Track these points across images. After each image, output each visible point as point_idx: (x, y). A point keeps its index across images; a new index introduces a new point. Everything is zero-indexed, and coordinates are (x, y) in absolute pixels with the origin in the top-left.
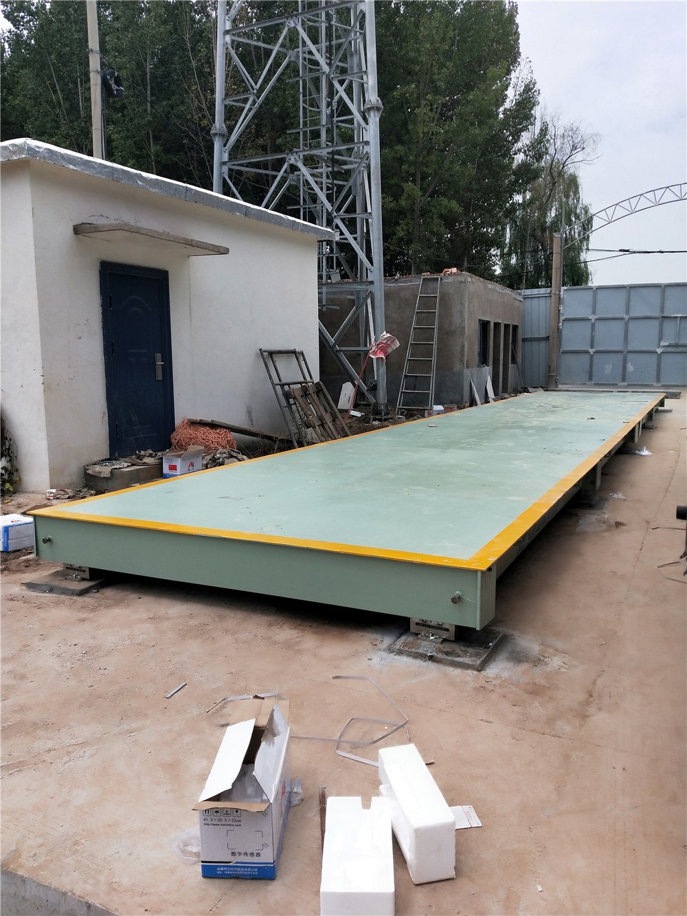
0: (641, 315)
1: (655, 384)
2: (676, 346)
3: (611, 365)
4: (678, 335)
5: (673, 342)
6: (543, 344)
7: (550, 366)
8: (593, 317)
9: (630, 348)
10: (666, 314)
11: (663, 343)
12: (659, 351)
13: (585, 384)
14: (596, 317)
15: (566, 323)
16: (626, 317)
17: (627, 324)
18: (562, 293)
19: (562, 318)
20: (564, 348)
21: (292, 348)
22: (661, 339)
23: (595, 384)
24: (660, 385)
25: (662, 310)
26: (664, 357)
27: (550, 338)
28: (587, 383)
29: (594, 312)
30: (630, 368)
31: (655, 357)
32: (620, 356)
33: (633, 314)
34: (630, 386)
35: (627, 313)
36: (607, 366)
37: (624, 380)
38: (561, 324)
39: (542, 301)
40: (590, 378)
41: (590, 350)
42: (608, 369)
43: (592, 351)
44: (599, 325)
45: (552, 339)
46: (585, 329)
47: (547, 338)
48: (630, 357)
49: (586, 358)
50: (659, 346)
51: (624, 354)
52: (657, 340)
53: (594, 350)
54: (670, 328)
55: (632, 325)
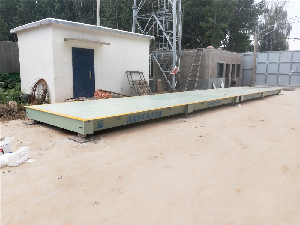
0: (284, 62)
1: (288, 86)
2: (297, 72)
4: (297, 69)
5: (295, 71)
6: (250, 71)
7: (252, 79)
8: (267, 62)
9: (280, 73)
10: (293, 61)
11: (291, 72)
13: (264, 85)
15: (258, 64)
17: (279, 65)
18: (257, 54)
19: (257, 62)
20: (257, 72)
21: (138, 71)
23: (267, 85)
24: (290, 86)
25: (292, 60)
26: (292, 76)
27: (253, 69)
30: (280, 80)
31: (288, 76)
32: (276, 76)
33: (282, 61)
34: (279, 86)
35: (279, 61)
36: (272, 79)
37: (277, 84)
38: (256, 64)
39: (251, 57)
40: (266, 83)
43: (266, 74)
44: (269, 65)
46: (264, 66)
47: (252, 69)
48: (280, 76)
49: (264, 76)
50: (290, 73)
51: (278, 75)
52: (290, 70)
54: (294, 65)
55: (281, 65)
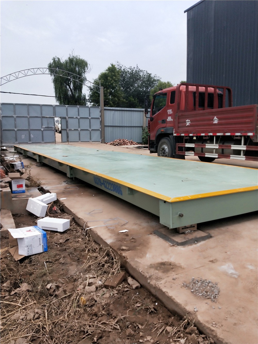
0: (35, 116)
1: (42, 142)
3: (24, 135)
4: (48, 124)
5: (47, 126)
8: (15, 116)
9: (31, 128)
10: (43, 116)
11: (43, 127)
12: (42, 129)
15: (3, 118)
16: (28, 116)
17: (29, 119)
19: (1, 116)
20: (3, 128)
22: (42, 125)
24: (44, 142)
25: (42, 114)
26: (44, 132)
28: (15, 143)
29: (15, 114)
30: (32, 136)
31: (41, 132)
32: (27, 132)
33: (31, 115)
34: (33, 143)
35: (29, 115)
37: (30, 141)
40: (16, 140)
41: (15, 129)
44: (18, 119)
46: (11, 121)
48: (31, 132)
49: (13, 132)
51: (29, 131)
53: (17, 129)
54: (45, 121)
55: (31, 120)
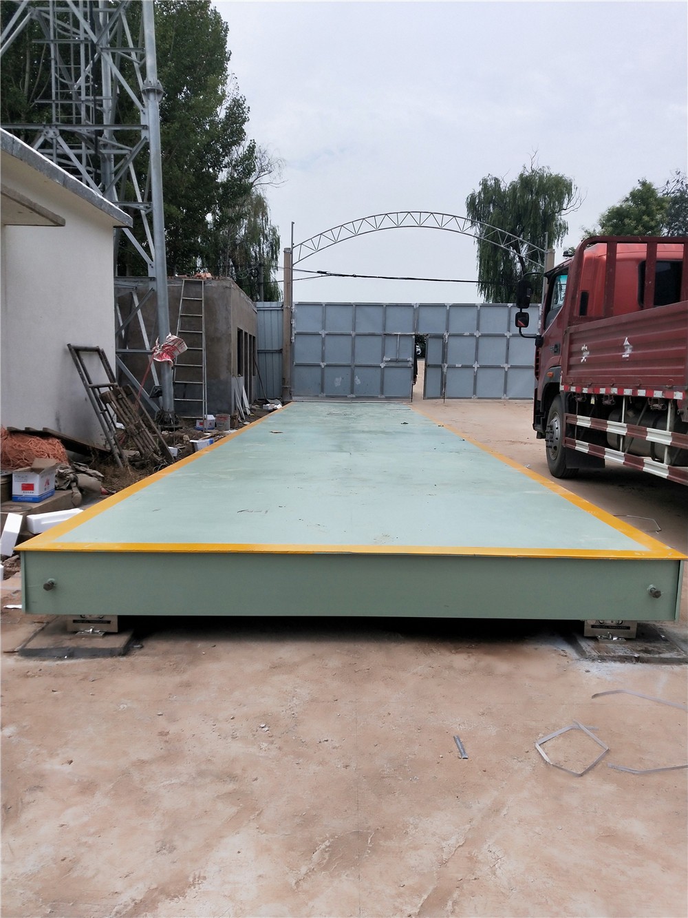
0: (367, 332)
1: (379, 396)
2: (397, 361)
3: (341, 379)
4: (398, 351)
5: (394, 357)
6: (276, 357)
7: (284, 379)
8: (323, 333)
9: (358, 362)
10: (387, 332)
11: (385, 359)
12: (383, 365)
13: (318, 396)
14: (326, 332)
15: (298, 337)
16: (353, 334)
17: (354, 339)
18: (293, 307)
19: (294, 332)
20: (297, 361)
22: (383, 355)
23: (326, 396)
24: (383, 396)
25: (384, 328)
26: (387, 372)
27: (284, 352)
28: (320, 395)
29: (324, 328)
30: (358, 381)
31: (379, 371)
32: (348, 370)
33: (360, 331)
34: (358, 398)
35: (354, 329)
36: (337, 379)
37: (352, 393)
38: (293, 338)
39: (274, 314)
40: (322, 391)
41: (321, 364)
42: (338, 382)
43: (323, 365)
44: (329, 340)
45: (285, 352)
46: (315, 343)
47: (280, 351)
48: (357, 370)
49: (317, 371)
50: (382, 361)
51: (352, 368)
52: (380, 356)
53: (325, 364)
54: (391, 343)
55: (359, 341)
